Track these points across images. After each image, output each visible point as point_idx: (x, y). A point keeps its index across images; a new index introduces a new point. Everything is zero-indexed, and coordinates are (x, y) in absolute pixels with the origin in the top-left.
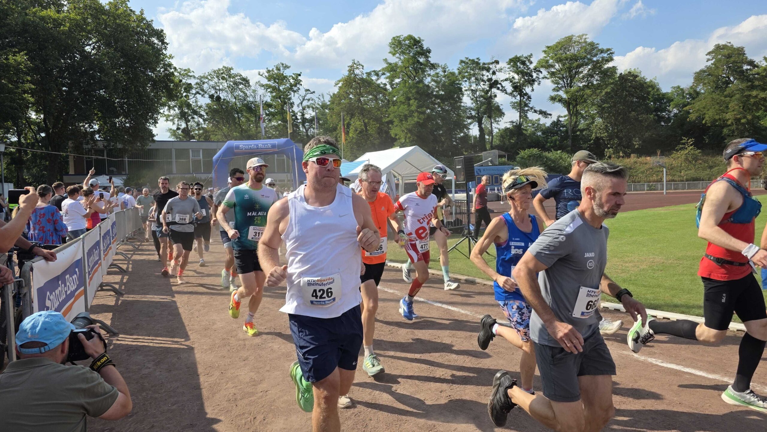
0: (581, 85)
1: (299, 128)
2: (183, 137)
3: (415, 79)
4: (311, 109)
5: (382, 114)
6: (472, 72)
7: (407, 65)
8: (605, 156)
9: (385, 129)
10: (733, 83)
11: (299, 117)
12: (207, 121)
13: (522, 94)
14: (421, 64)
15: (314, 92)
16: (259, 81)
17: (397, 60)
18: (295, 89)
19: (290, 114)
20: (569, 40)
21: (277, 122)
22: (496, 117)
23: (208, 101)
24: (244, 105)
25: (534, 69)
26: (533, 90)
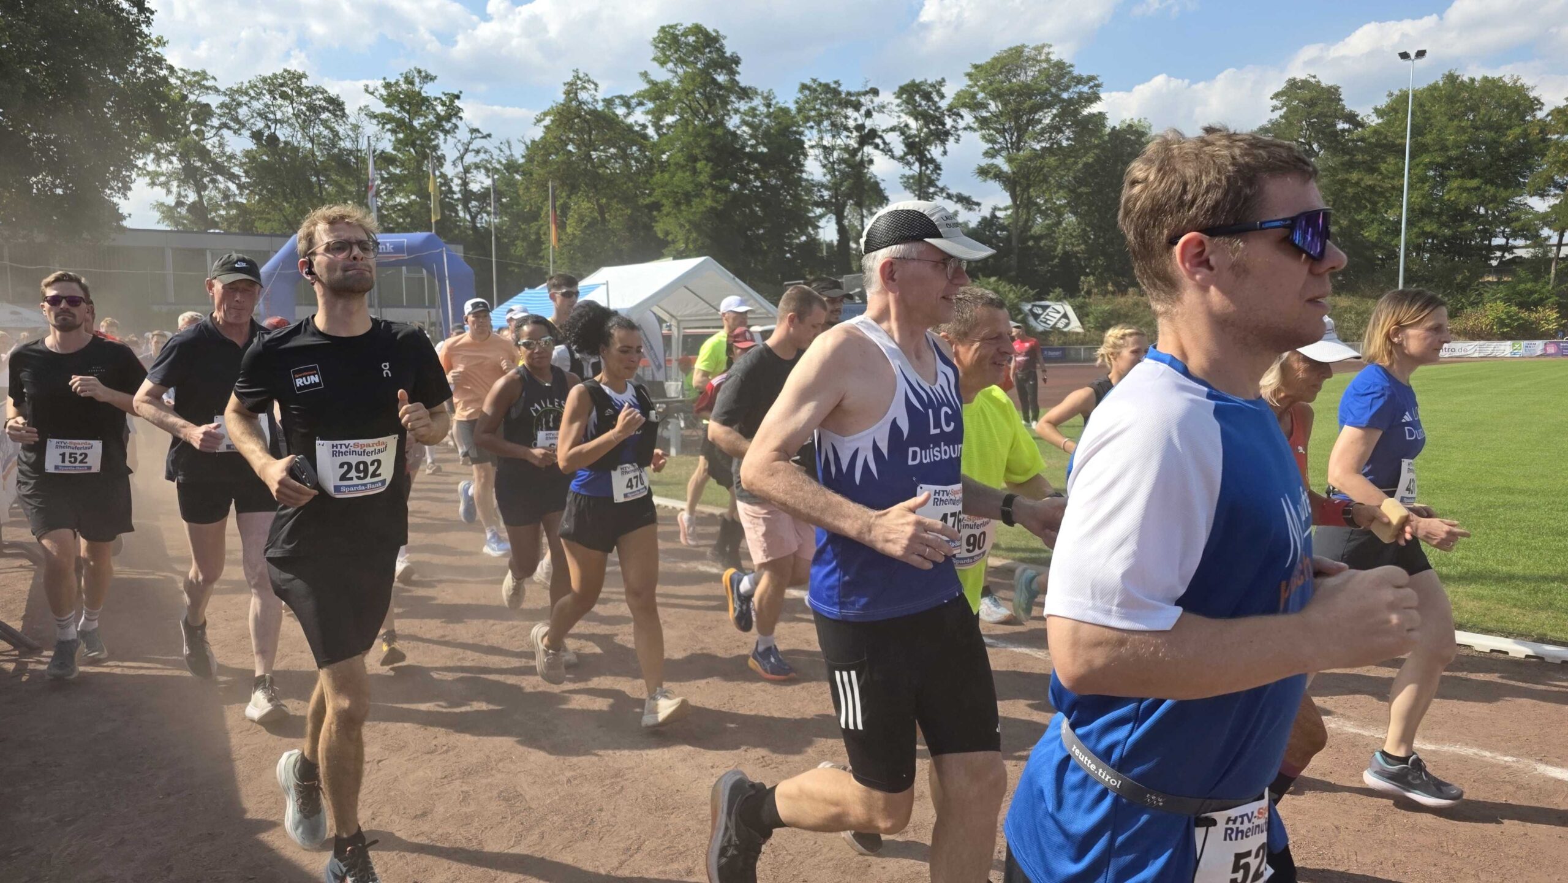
0: (1038, 147)
1: (456, 212)
2: (191, 222)
3: (706, 118)
4: (483, 171)
5: (637, 188)
6: (825, 109)
7: (691, 88)
8: (1079, 291)
9: (646, 219)
10: (1317, 155)
11: (456, 189)
12: (247, 188)
13: (924, 161)
14: (720, 86)
15: (489, 135)
16: (366, 106)
17: (670, 76)
18: (448, 126)
19: (435, 182)
20: (1017, 52)
21: (408, 197)
22: (871, 204)
23: (251, 145)
24: (331, 157)
25: (950, 110)
26: (945, 153)
